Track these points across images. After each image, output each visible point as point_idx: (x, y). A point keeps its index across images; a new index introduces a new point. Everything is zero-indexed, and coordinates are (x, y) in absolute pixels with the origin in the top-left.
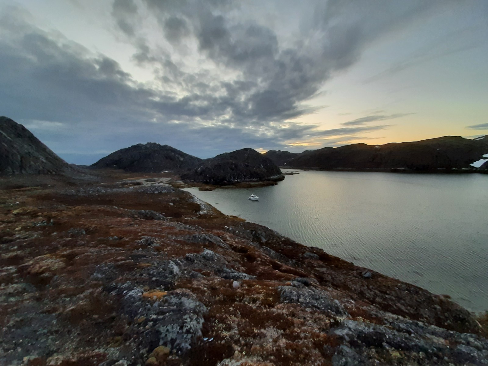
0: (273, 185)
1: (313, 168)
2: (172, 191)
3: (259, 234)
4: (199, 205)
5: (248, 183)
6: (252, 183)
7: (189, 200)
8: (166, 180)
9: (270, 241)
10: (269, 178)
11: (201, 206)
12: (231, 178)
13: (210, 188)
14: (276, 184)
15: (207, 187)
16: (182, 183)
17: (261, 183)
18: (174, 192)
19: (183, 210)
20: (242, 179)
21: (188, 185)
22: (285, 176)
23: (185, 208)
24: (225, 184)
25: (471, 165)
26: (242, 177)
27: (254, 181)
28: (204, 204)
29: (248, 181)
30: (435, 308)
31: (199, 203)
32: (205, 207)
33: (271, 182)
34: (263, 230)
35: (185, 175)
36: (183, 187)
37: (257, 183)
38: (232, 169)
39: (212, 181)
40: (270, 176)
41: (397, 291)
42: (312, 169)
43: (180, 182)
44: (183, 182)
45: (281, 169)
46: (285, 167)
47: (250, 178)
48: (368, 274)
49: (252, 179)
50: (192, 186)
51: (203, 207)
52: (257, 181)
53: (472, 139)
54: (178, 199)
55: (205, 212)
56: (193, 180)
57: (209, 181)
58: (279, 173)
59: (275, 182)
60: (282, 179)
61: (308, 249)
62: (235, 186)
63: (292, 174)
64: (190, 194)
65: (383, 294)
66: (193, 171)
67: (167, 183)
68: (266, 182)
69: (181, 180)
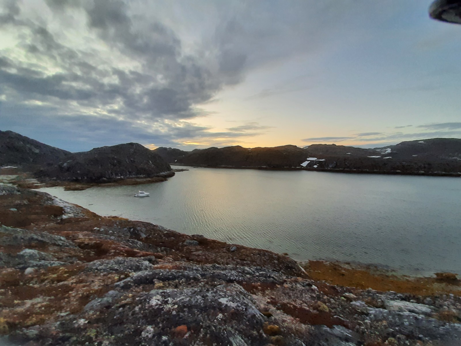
0: (162, 181)
1: (201, 165)
2: (15, 192)
3: (138, 231)
4: (62, 208)
5: (133, 180)
6: (138, 180)
7: (46, 202)
8: (9, 179)
9: (151, 236)
10: (158, 174)
11: (66, 209)
12: (112, 175)
13: (82, 187)
14: (166, 180)
15: (78, 186)
16: (36, 182)
17: (149, 179)
18: (19, 193)
19: (33, 216)
20: (126, 176)
21: (47, 184)
22: (175, 173)
23: (37, 214)
24: (105, 182)
25: (301, 165)
26: (126, 173)
27: (142, 178)
28: (70, 206)
29: (134, 178)
30: (274, 263)
31: (61, 205)
32: (71, 209)
33: (160, 178)
34: (143, 226)
35: (41, 171)
36: (37, 187)
37: (145, 180)
38: (114, 165)
39: (86, 178)
40: (159, 173)
41: (252, 257)
42: (201, 167)
43: (34, 181)
44: (38, 180)
45: (171, 166)
46: (175, 164)
47: (137, 175)
48: (234, 248)
49: (139, 176)
50: (53, 185)
51: (69, 210)
52: (145, 178)
53: (302, 148)
54: (25, 202)
55: (72, 215)
56: (55, 178)
57: (80, 178)
58: (169, 169)
59: (165, 178)
60: (172, 175)
61: (188, 237)
62: (118, 183)
63: (182, 170)
64: (49, 195)
65: (242, 261)
66: (56, 166)
67: (10, 183)
68: (155, 178)
69: (33, 178)
